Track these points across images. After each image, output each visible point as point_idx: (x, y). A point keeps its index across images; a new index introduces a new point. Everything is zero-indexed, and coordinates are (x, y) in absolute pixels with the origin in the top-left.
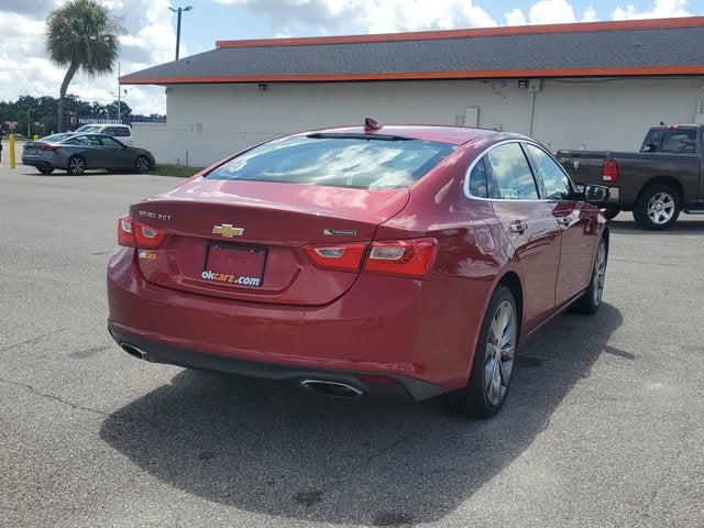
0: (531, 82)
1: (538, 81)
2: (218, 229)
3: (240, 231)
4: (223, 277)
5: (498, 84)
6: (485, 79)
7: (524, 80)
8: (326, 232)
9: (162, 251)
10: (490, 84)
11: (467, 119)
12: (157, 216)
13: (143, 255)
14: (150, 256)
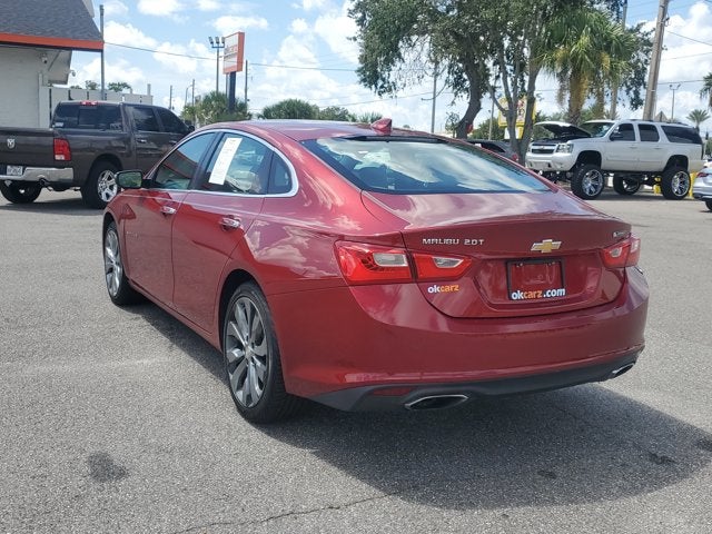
3: (558, 245)
4: (532, 295)
8: (615, 235)
9: (466, 280)
12: (462, 242)
13: (434, 289)
14: (449, 288)
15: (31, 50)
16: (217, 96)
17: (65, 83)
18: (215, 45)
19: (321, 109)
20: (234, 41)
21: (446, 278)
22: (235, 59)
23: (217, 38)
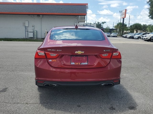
0: (40, 15)
1: (42, 15)
2: (76, 52)
3: (83, 52)
4: (77, 64)
5: (32, 16)
6: (29, 15)
7: (38, 15)
8: (104, 51)
9: (58, 59)
10: (30, 16)
11: (26, 24)
12: (56, 50)
13: (50, 61)
14: (54, 61)
15: (74, 16)
16: (120, 23)
17: (85, 22)
18: (121, 12)
19: (147, 25)
20: (124, 11)
21: (53, 58)
22: (124, 15)
23: (121, 11)
